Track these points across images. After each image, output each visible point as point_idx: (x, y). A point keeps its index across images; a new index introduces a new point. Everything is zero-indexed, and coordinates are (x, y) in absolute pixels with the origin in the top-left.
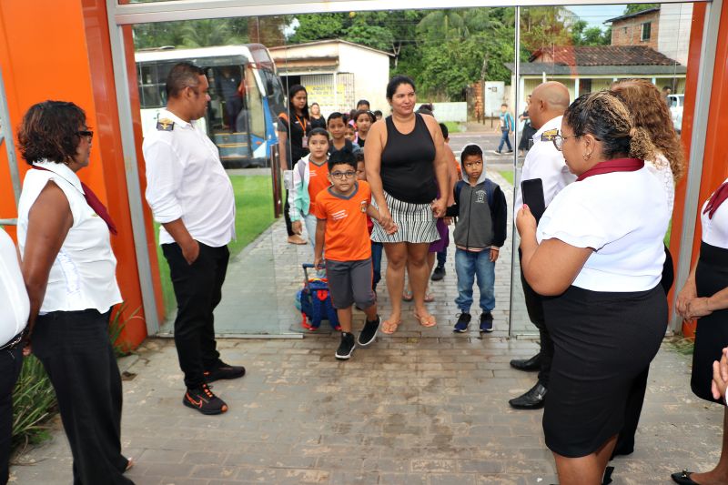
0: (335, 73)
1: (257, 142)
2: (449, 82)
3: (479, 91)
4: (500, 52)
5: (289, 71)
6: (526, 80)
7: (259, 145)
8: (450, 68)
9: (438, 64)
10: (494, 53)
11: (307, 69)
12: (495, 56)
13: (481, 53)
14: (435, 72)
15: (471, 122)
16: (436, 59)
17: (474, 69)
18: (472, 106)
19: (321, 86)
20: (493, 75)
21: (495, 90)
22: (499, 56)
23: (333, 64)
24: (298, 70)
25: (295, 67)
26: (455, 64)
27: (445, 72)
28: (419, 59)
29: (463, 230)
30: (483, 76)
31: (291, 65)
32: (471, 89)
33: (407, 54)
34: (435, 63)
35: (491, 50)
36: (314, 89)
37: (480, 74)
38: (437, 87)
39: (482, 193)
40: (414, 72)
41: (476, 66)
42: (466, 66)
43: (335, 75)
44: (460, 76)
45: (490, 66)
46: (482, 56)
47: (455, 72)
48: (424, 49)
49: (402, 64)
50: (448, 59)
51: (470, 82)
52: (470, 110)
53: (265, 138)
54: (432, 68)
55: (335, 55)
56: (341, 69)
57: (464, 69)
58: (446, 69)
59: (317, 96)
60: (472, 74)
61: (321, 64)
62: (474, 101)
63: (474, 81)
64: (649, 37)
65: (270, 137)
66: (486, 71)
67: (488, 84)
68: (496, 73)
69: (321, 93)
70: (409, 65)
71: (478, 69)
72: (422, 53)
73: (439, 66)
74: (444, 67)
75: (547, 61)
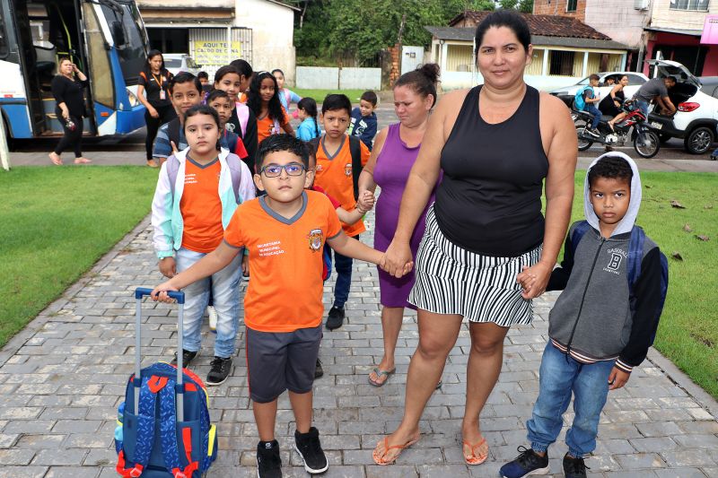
0: (229, 27)
1: (102, 114)
2: (361, 45)
3: (395, 57)
4: (418, 14)
5: (174, 22)
6: (449, 46)
7: (106, 117)
8: (363, 29)
9: (349, 23)
10: (412, 15)
11: (195, 21)
12: (413, 19)
13: (397, 13)
14: (345, 33)
15: (385, 91)
16: (346, 19)
17: (390, 32)
18: (388, 73)
19: (213, 43)
20: (410, 39)
21: (413, 55)
22: (417, 18)
23: (228, 16)
24: (184, 21)
25: (182, 18)
26: (367, 25)
27: (356, 33)
28: (325, 21)
29: (567, 316)
30: (400, 39)
31: (178, 16)
32: (387, 53)
33: (313, 16)
34: (345, 23)
35: (408, 11)
36: (205, 45)
37: (396, 38)
38: (346, 50)
39: (620, 254)
40: (320, 34)
41: (392, 28)
42: (379, 27)
43: (229, 30)
44: (373, 39)
45: (407, 29)
46: (399, 17)
47: (368, 33)
48: (332, 11)
49: (308, 25)
50: (360, 18)
51: (384, 45)
52: (385, 78)
53: (114, 108)
54: (342, 28)
55: (230, 7)
56: (238, 23)
57: (378, 30)
58: (357, 30)
59: (209, 54)
60: (387, 37)
61: (214, 16)
62: (389, 67)
63: (389, 45)
64: (575, 9)
65: (121, 105)
66: (403, 34)
67: (406, 49)
68: (414, 37)
69: (212, 51)
70: (314, 28)
71: (393, 32)
72: (329, 15)
73: (350, 27)
74: (355, 28)
75: (469, 26)
